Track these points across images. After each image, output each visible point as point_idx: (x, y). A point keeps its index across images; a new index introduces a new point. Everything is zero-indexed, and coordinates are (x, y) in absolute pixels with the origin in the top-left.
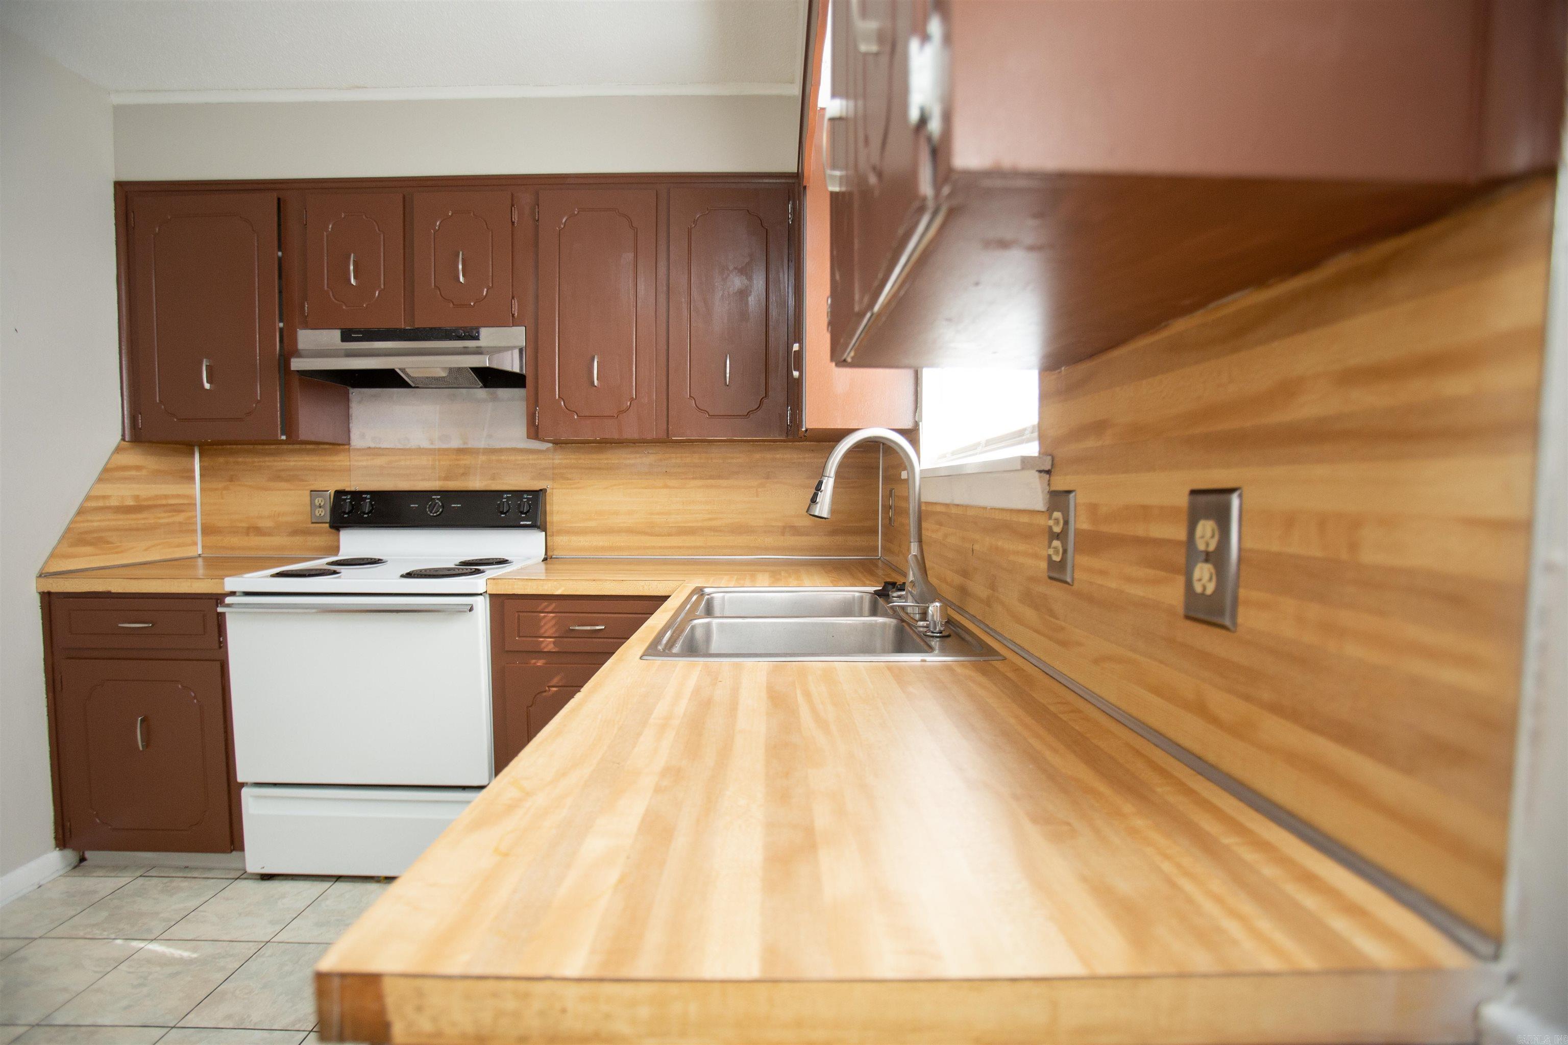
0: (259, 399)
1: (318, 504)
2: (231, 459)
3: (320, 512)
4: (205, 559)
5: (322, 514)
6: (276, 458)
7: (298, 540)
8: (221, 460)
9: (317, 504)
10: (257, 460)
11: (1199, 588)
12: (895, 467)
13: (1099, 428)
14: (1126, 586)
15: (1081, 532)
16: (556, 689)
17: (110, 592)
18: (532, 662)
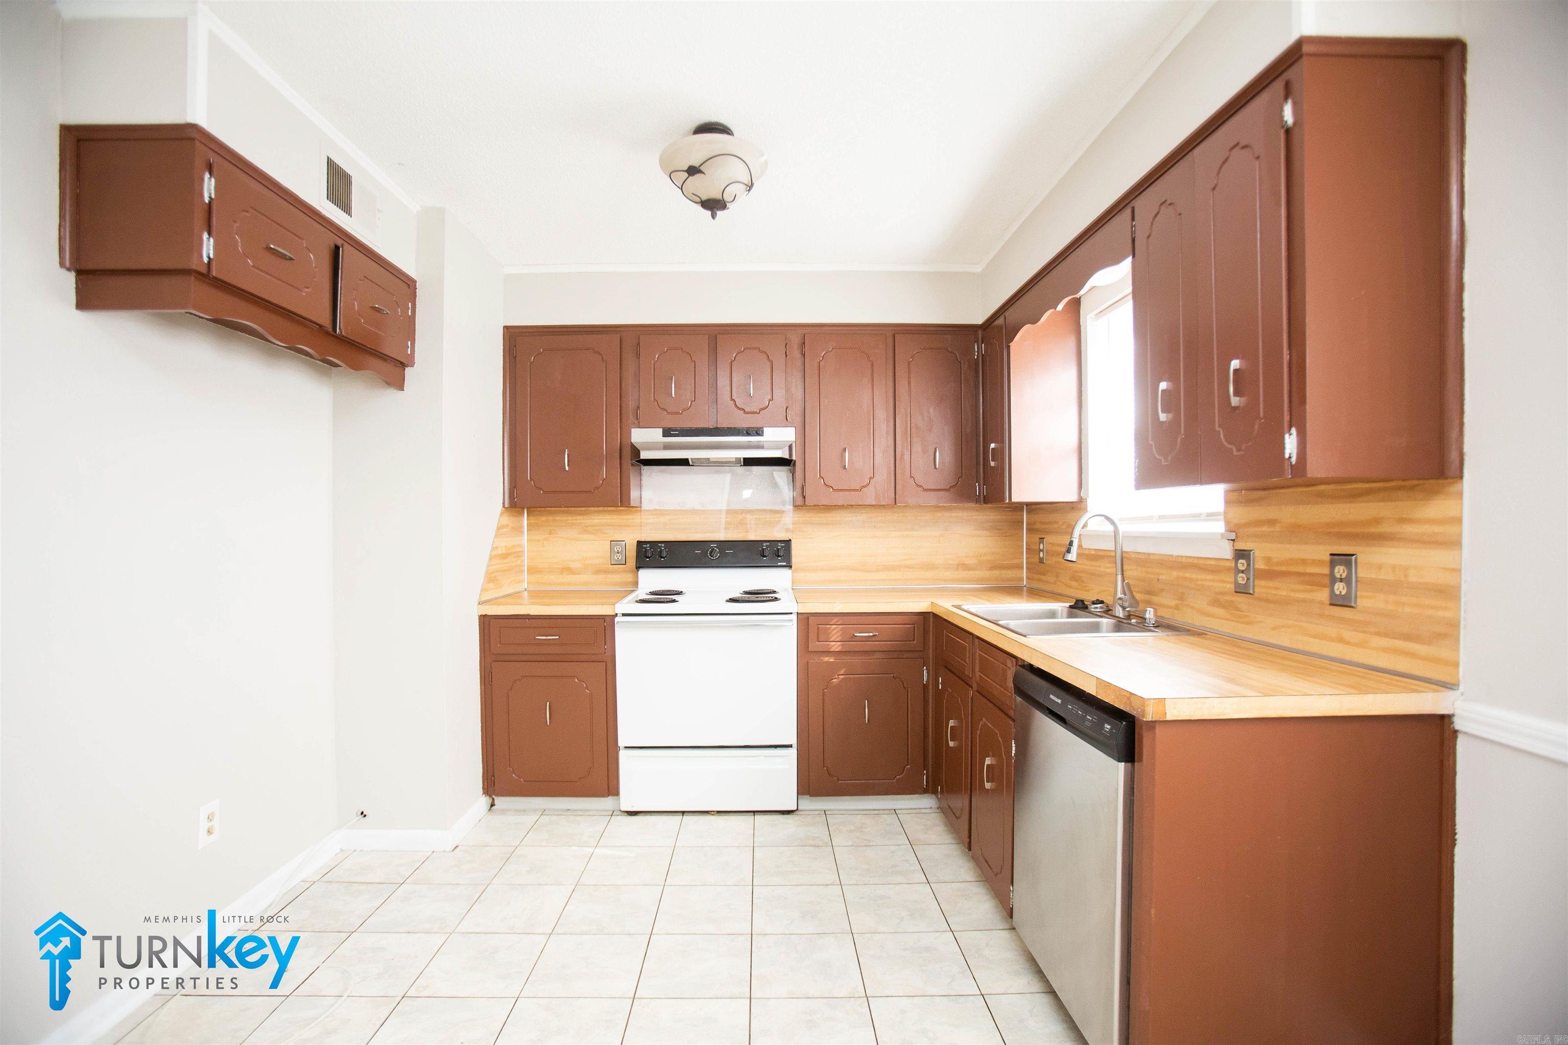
0: (605, 477)
1: (616, 551)
2: (551, 518)
3: (618, 557)
4: (529, 591)
5: (620, 558)
6: (585, 517)
7: (601, 577)
8: (543, 518)
10: (570, 519)
11: (1337, 592)
12: (1046, 523)
13: (1272, 522)
14: (1292, 594)
15: (1260, 570)
16: (842, 677)
17: (529, 615)
18: (826, 659)
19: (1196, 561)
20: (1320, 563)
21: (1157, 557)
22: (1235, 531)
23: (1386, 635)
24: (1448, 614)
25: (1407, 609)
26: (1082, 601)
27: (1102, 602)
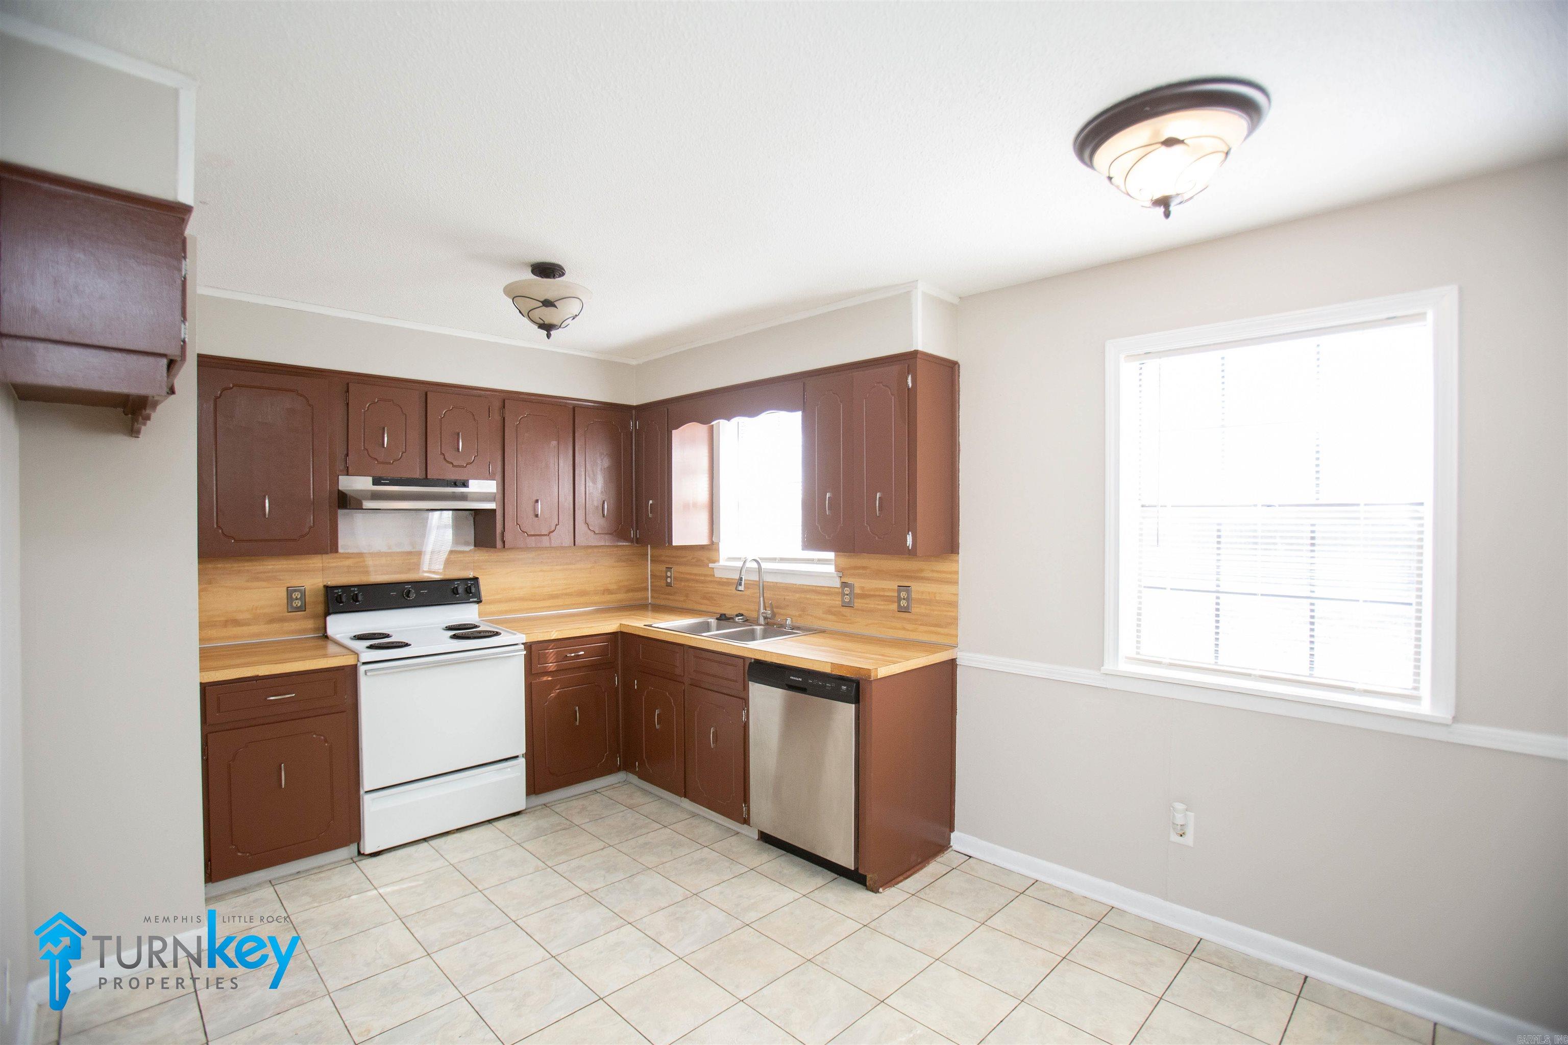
0: (311, 524)
3: (297, 603)
5: (300, 605)
7: (276, 626)
9: (294, 597)
11: (902, 605)
12: (673, 557)
13: (864, 568)
14: (877, 606)
15: (858, 594)
16: (558, 691)
17: (257, 676)
18: (545, 679)
19: (814, 588)
20: (893, 590)
21: (783, 585)
22: (840, 570)
23: (926, 625)
24: (953, 614)
25: (936, 613)
26: (725, 615)
27: (742, 615)
